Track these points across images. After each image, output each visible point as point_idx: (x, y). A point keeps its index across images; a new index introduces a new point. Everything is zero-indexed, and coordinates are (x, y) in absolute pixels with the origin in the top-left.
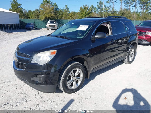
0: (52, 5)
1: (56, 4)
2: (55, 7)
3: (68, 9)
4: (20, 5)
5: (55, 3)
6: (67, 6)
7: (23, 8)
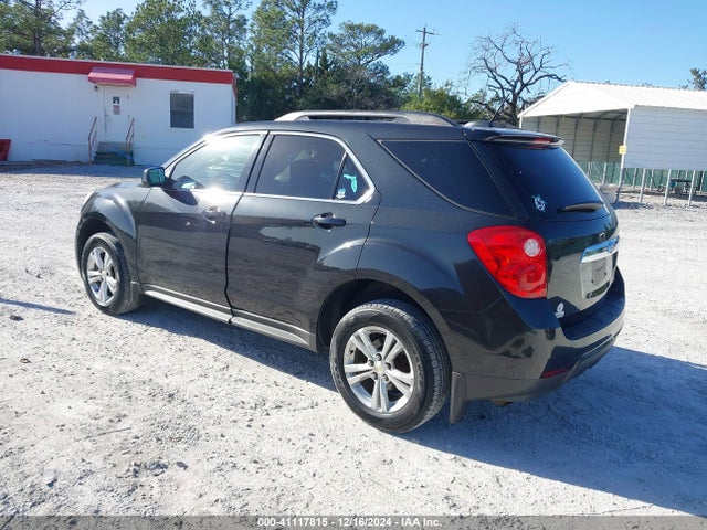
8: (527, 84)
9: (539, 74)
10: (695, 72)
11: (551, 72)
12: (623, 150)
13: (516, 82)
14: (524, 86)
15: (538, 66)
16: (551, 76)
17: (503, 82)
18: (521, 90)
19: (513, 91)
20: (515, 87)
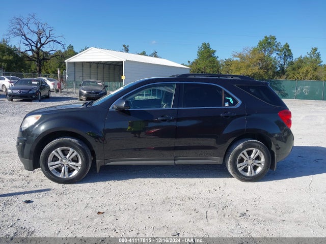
0: (279, 50)
1: (288, 46)
2: (285, 52)
3: (318, 56)
4: (214, 52)
5: (287, 44)
6: (316, 50)
7: (218, 57)
8: (43, 44)
9: (49, 40)
10: (124, 46)
11: (54, 39)
12: (123, 77)
13: (37, 42)
14: (42, 45)
15: (48, 36)
16: (55, 41)
17: (31, 42)
18: (41, 47)
19: (36, 47)
20: (37, 45)
